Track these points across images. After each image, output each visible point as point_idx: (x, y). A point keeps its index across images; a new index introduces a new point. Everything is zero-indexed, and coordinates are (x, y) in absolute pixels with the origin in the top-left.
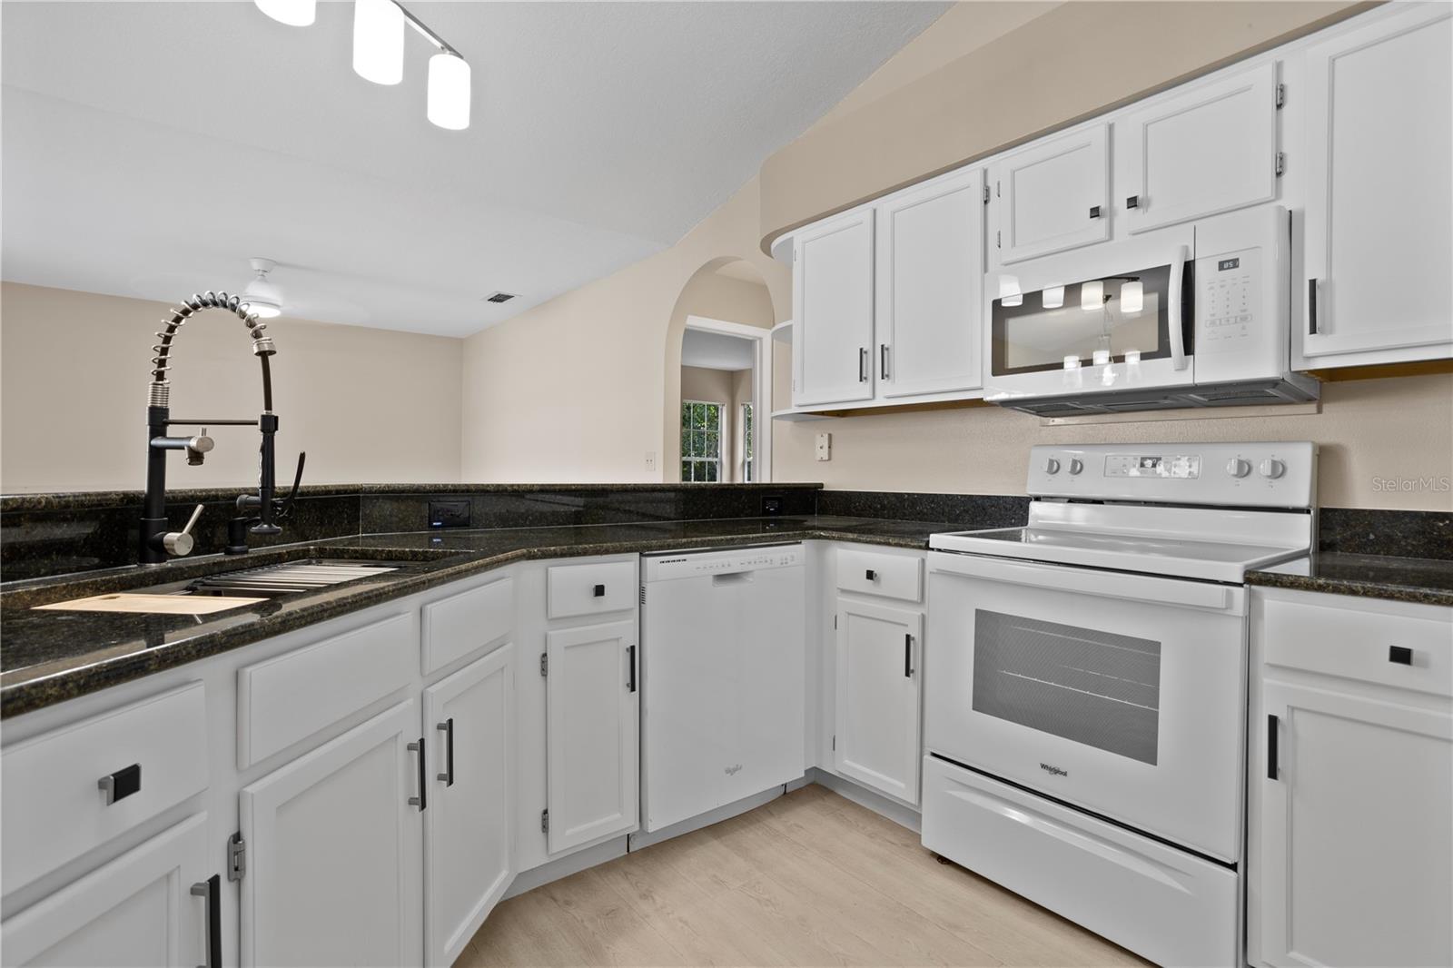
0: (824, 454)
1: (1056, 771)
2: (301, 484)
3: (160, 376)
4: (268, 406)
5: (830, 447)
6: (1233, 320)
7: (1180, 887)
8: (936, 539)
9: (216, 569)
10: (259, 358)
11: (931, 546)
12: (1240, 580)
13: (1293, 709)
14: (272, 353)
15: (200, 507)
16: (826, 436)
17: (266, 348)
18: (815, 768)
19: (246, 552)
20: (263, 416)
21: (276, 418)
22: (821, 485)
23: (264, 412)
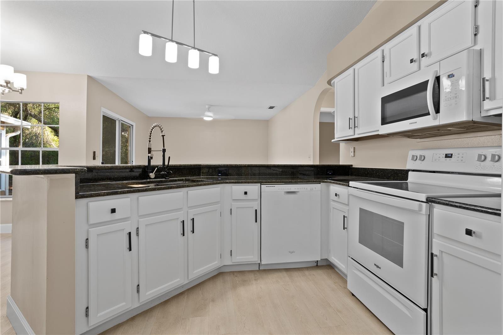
0: (352, 154)
1: (378, 267)
2: (169, 164)
3: (150, 141)
4: (164, 147)
5: (354, 152)
6: (452, 98)
7: (410, 316)
8: (351, 183)
9: (161, 182)
10: (162, 137)
11: (350, 185)
12: (425, 200)
13: (442, 252)
14: (164, 136)
15: (156, 168)
16: (353, 148)
17: (163, 135)
18: (327, 259)
19: (169, 179)
20: (163, 149)
21: (165, 149)
22: (352, 165)
23: (163, 148)
